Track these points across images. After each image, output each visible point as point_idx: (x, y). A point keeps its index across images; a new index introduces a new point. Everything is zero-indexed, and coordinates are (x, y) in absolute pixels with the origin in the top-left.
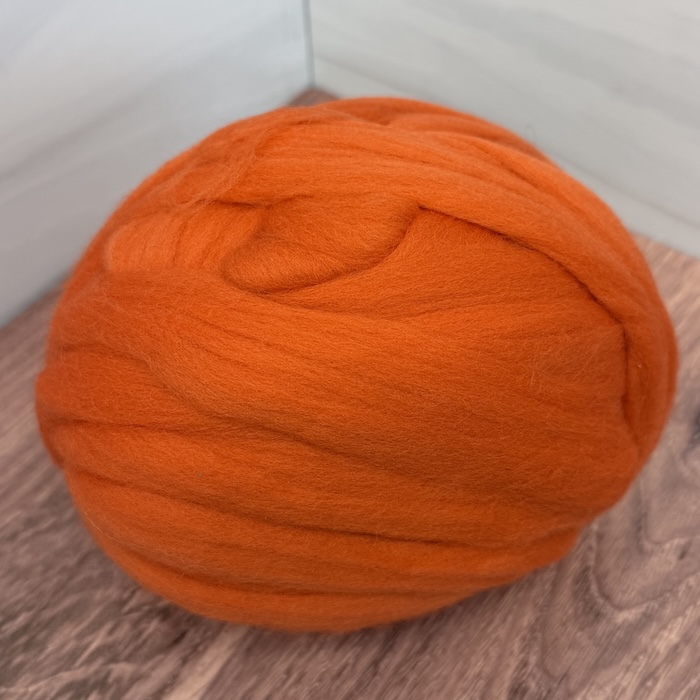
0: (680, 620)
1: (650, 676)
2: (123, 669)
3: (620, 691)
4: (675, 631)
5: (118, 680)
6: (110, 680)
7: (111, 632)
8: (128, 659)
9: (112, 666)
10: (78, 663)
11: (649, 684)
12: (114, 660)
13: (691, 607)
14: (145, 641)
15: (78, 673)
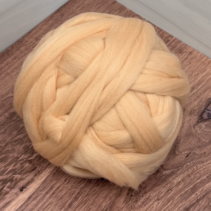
0: (182, 175)
1: (171, 189)
2: (17, 176)
3: (161, 193)
4: (180, 178)
5: (16, 179)
6: (14, 179)
7: (14, 166)
8: (19, 174)
9: (14, 175)
10: (4, 174)
11: (169, 192)
12: (15, 174)
13: (187, 172)
14: (24, 169)
15: (4, 177)
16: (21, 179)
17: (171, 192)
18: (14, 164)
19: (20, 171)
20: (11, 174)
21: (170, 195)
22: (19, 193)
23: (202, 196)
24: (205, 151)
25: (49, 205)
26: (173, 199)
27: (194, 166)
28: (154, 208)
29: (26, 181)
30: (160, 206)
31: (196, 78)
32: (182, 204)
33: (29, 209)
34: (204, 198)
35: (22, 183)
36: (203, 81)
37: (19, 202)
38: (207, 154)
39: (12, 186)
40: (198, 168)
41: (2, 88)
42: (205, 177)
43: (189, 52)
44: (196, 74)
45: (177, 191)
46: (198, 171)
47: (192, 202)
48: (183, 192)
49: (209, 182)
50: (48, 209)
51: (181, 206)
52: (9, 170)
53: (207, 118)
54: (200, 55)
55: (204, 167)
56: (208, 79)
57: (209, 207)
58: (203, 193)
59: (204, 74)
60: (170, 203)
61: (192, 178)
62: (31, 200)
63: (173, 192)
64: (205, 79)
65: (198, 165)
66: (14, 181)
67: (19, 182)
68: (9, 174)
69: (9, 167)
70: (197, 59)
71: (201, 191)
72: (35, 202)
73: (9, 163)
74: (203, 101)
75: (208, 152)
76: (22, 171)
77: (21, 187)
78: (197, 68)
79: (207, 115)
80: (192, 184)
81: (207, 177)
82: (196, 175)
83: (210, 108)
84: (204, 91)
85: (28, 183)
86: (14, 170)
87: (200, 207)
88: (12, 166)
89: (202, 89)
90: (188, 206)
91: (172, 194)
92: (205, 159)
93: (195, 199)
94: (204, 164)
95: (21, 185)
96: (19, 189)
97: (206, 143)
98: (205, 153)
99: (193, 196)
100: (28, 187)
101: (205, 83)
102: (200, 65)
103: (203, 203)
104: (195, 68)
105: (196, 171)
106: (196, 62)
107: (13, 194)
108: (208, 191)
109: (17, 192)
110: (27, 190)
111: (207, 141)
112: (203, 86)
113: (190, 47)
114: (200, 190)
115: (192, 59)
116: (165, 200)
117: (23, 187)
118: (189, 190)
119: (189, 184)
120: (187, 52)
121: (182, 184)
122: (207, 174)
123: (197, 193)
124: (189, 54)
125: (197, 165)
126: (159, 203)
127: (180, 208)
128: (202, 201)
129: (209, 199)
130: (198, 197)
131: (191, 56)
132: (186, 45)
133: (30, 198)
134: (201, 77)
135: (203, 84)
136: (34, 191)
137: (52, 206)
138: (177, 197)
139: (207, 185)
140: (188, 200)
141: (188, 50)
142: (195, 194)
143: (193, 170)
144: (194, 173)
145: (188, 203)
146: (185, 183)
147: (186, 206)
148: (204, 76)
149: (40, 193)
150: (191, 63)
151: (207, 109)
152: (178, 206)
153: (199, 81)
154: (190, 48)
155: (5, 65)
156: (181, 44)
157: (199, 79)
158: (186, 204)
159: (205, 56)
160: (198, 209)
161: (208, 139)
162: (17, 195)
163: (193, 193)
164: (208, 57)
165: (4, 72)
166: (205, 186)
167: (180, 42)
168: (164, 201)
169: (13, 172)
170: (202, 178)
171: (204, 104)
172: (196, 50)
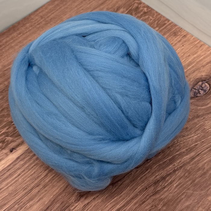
16: (12, 141)
17: (150, 162)
18: (7, 127)
19: (12, 134)
20: (4, 136)
21: (149, 164)
22: (8, 154)
23: (179, 167)
24: (187, 126)
25: (35, 165)
26: (151, 168)
27: (175, 140)
28: (132, 175)
29: (17, 143)
30: (138, 173)
31: (187, 60)
32: (159, 173)
33: (16, 169)
34: (181, 169)
35: (12, 145)
36: (194, 62)
37: (8, 161)
38: (189, 129)
39: (3, 147)
40: (179, 141)
41: (5, 59)
42: (184, 150)
43: (183, 36)
44: (187, 56)
45: (155, 161)
46: (178, 144)
47: (169, 172)
48: (161, 163)
49: (188, 155)
50: (34, 169)
51: (158, 175)
52: (2, 132)
53: (193, 96)
54: (194, 39)
55: (185, 141)
56: (198, 60)
57: (185, 177)
58: (181, 164)
59: (195, 56)
60: (148, 171)
61: (172, 150)
62: (19, 160)
63: (152, 161)
64: (196, 60)
65: (179, 139)
66: (5, 142)
67: (10, 144)
68: (2, 136)
69: (3, 129)
70: (190, 42)
71: (179, 163)
72: (22, 162)
73: (3, 126)
74: (191, 80)
75: (190, 128)
76: (14, 134)
77: (11, 148)
78: (190, 50)
79: (193, 93)
80: (171, 155)
81: (187, 150)
82: (175, 147)
83: (197, 87)
84: (193, 71)
85: (18, 145)
86: (7, 133)
87: (176, 177)
88: (5, 129)
89: (192, 69)
90: (165, 175)
91: (151, 164)
92: (186, 134)
93: (172, 169)
94: (185, 138)
95: (12, 146)
96: (9, 150)
97: (190, 119)
98: (187, 128)
99: (171, 166)
100: (18, 149)
101: (195, 65)
102: (192, 47)
103: (179, 174)
104: (188, 50)
105: (176, 144)
106: (189, 44)
107: (3, 154)
108: (185, 162)
109: (7, 152)
110: (17, 151)
111: (191, 118)
112: (193, 67)
113: (185, 30)
114: (178, 161)
115: (185, 42)
116: (144, 168)
117: (13, 148)
118: (168, 161)
119: (168, 155)
120: (181, 36)
121: (162, 155)
122: (187, 147)
123: (175, 164)
124: (183, 37)
125: (177, 138)
126: (137, 171)
127: (156, 176)
128: (179, 172)
129: (186, 170)
130: (175, 168)
131: (185, 39)
132: (181, 29)
133: (18, 158)
134: (192, 58)
135: (193, 65)
136: (23, 152)
137: (37, 167)
138: (155, 166)
139: (185, 157)
140: (165, 170)
141: (182, 33)
142: (173, 165)
143: (174, 143)
144: (174, 145)
145: (166, 172)
146: (165, 154)
147: (162, 176)
148: (195, 58)
149: (28, 155)
150: (184, 46)
151: (194, 88)
152: (155, 174)
153: (190, 62)
154: (185, 32)
155: (11, 39)
156: (176, 27)
157: (190, 60)
158: (163, 173)
159: (199, 40)
160: (174, 179)
161: (192, 115)
162: (7, 155)
163: (171, 163)
164: (200, 41)
165: (8, 45)
166: (183, 158)
167: (176, 25)
168: (142, 169)
169: (6, 134)
170: (181, 150)
171: (192, 83)
172: (190, 34)
